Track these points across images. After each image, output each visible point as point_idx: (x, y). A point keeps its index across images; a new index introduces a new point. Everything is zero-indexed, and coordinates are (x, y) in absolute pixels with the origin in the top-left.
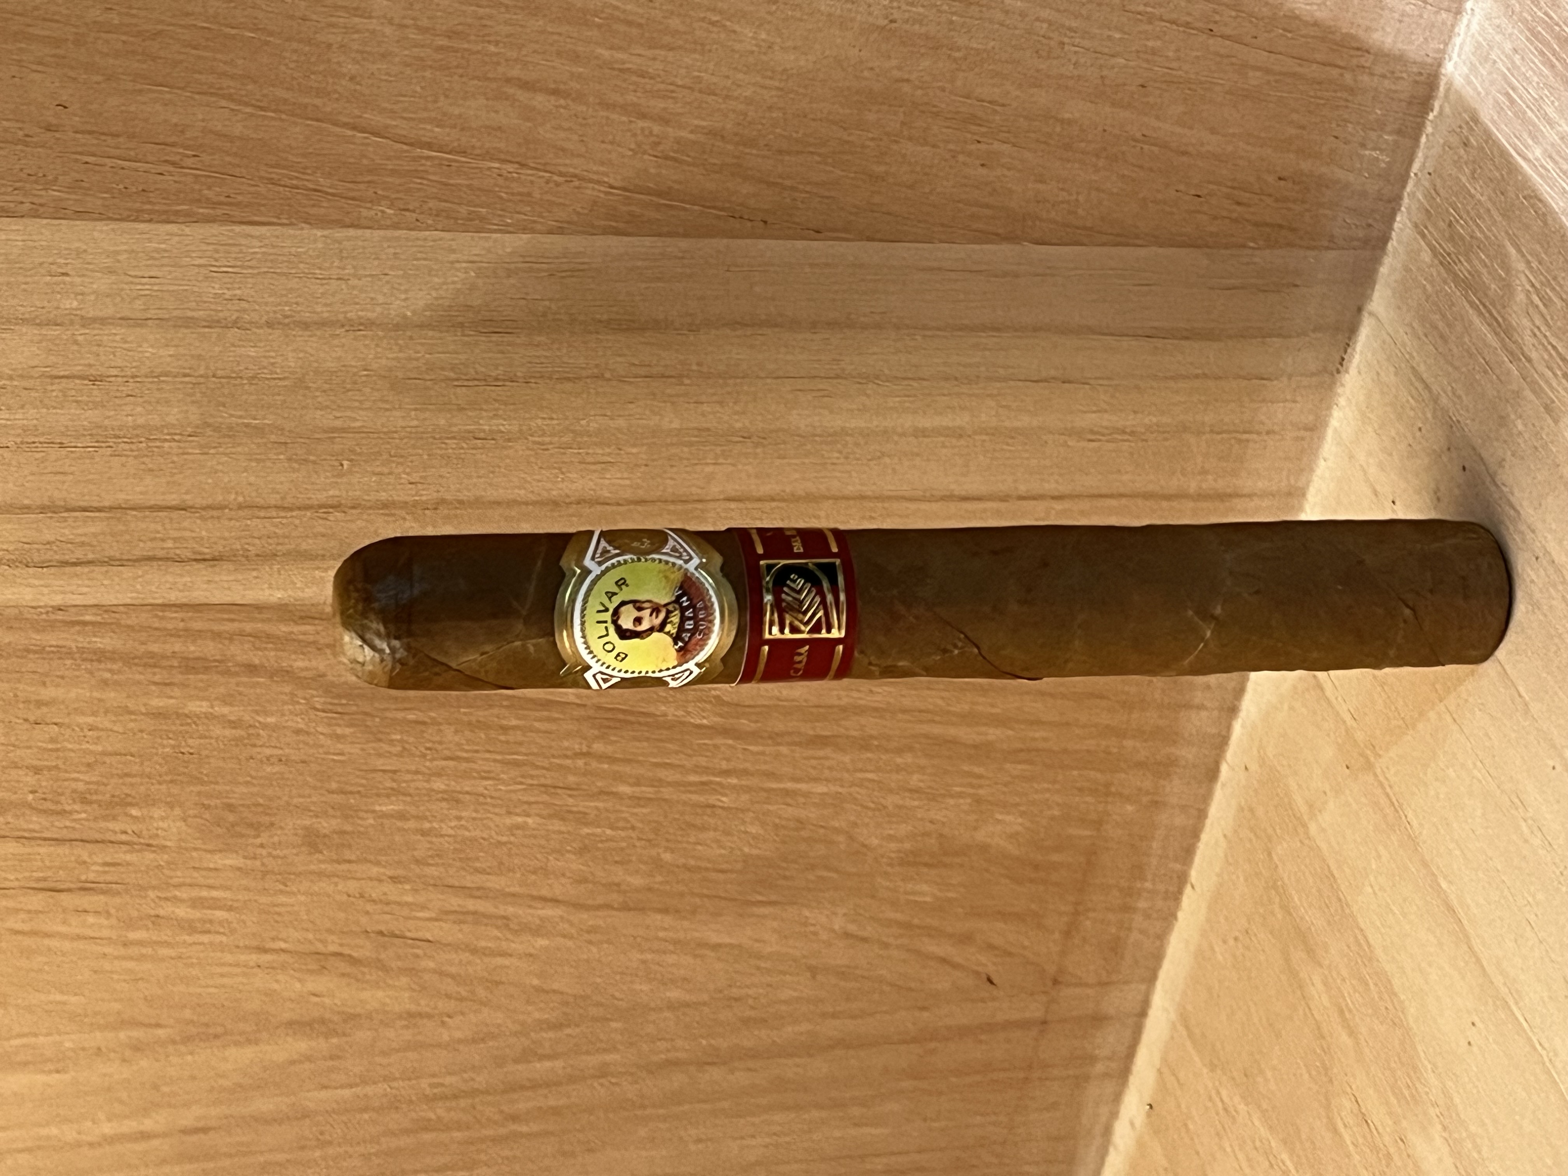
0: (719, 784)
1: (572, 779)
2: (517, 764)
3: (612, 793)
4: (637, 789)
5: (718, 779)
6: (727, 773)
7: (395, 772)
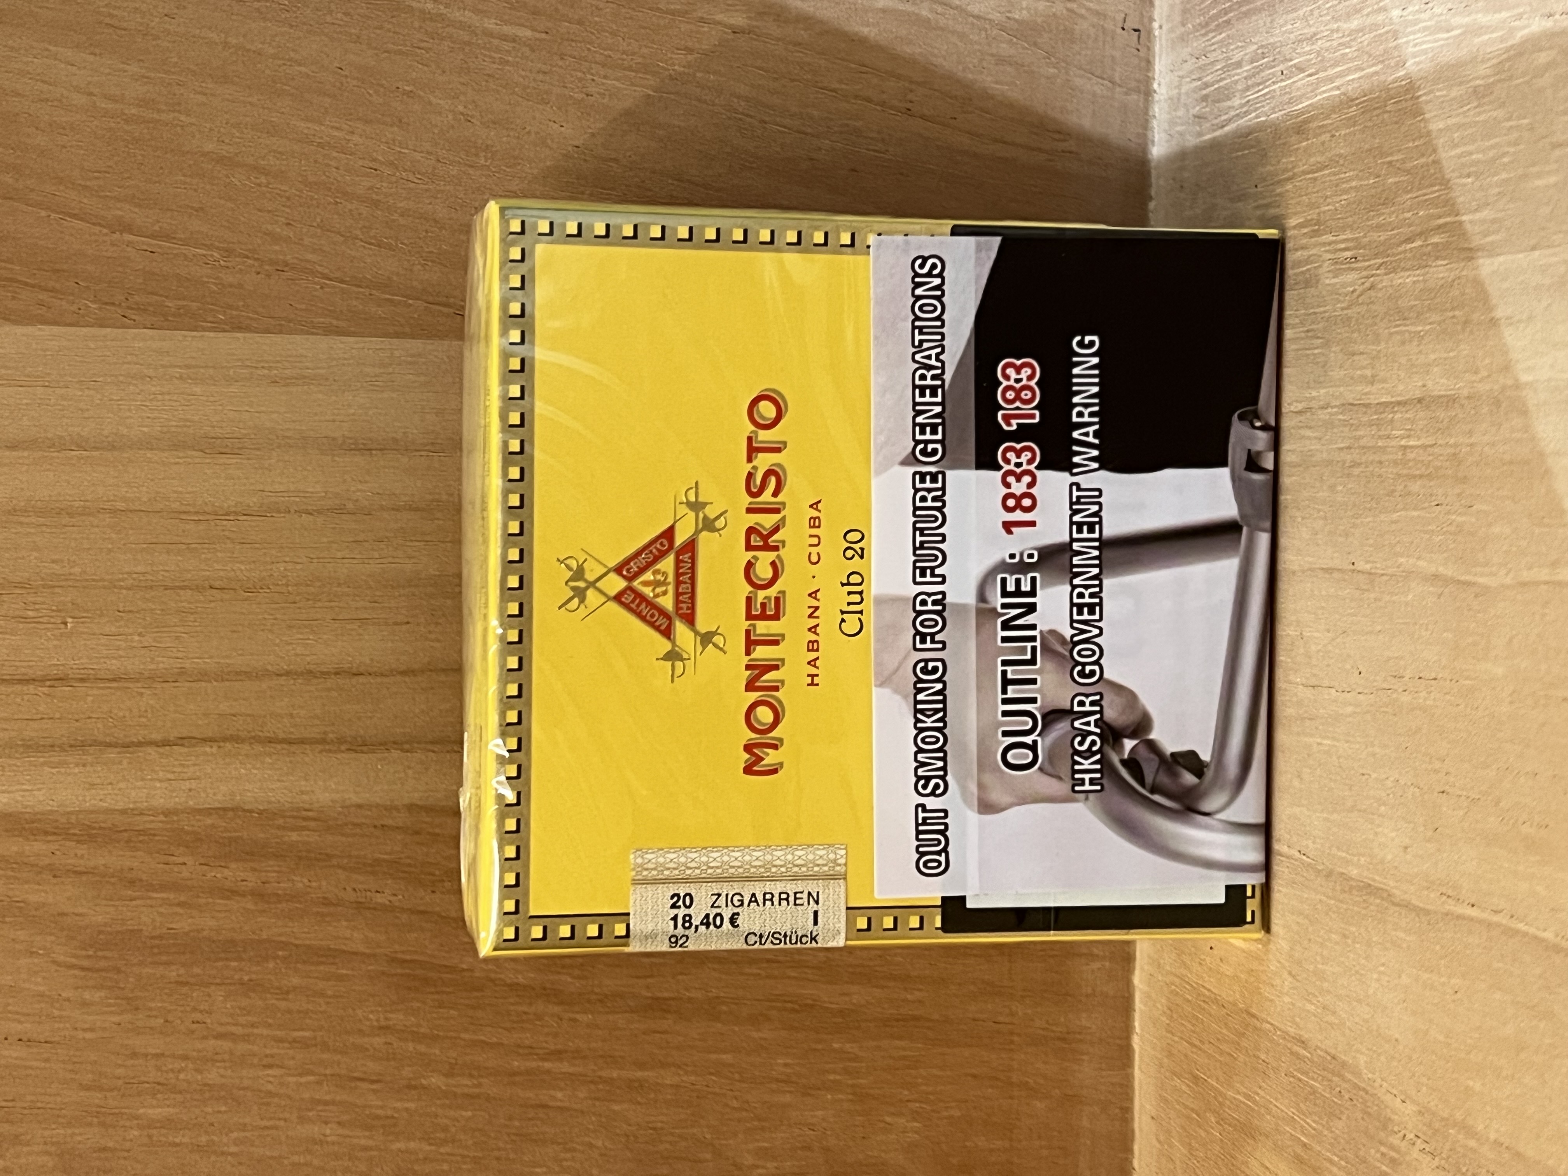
0: (548, 1072)
1: (372, 1066)
2: (305, 1044)
3: (424, 1087)
4: (451, 1081)
5: (547, 1065)
6: (558, 1054)
7: (157, 1056)
